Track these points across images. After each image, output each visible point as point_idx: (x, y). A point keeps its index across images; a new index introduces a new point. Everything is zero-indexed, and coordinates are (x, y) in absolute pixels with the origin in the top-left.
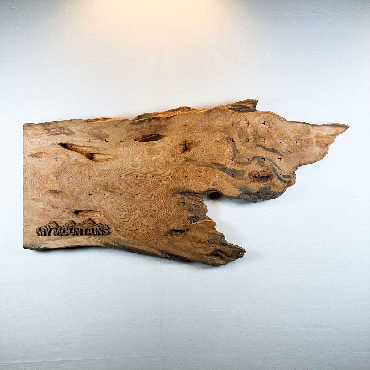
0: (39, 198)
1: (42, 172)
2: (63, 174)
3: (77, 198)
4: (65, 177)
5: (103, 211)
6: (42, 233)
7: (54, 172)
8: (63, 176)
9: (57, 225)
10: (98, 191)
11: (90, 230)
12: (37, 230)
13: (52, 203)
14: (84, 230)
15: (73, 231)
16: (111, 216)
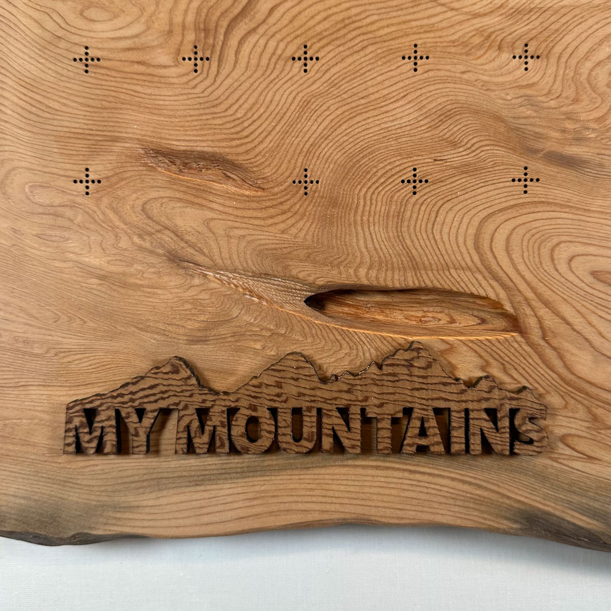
0: (79, 200)
1: (98, 27)
2: (241, 43)
3: (334, 202)
4: (254, 62)
5: (503, 295)
6: (101, 438)
7: (178, 30)
8: (237, 52)
9: (202, 383)
10: (470, 158)
11: (423, 420)
12: (69, 421)
13: (167, 237)
14: (387, 424)
15: (309, 425)
16: (562, 328)
